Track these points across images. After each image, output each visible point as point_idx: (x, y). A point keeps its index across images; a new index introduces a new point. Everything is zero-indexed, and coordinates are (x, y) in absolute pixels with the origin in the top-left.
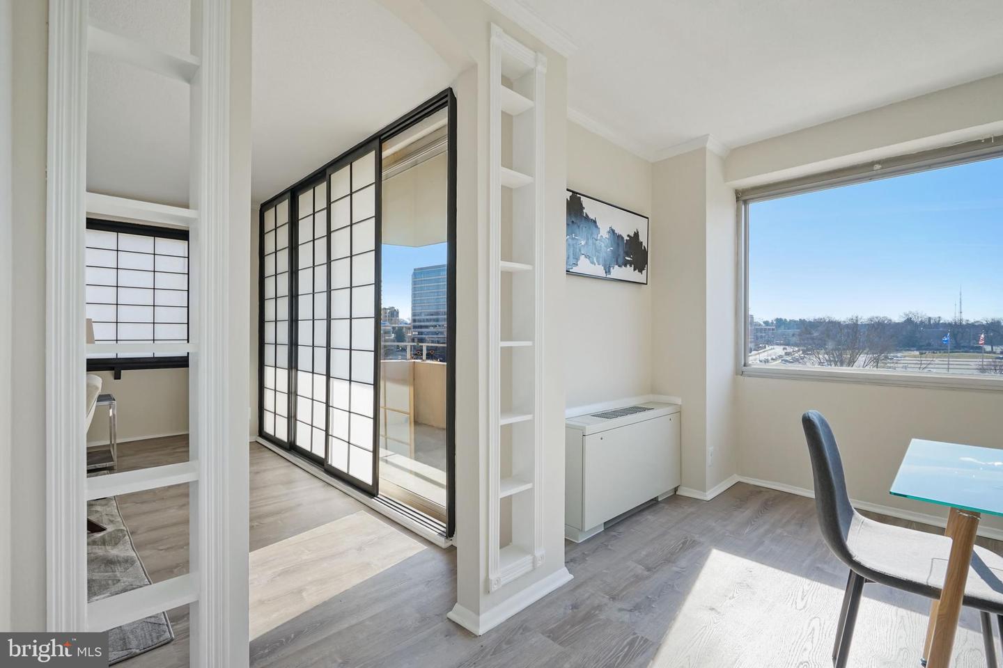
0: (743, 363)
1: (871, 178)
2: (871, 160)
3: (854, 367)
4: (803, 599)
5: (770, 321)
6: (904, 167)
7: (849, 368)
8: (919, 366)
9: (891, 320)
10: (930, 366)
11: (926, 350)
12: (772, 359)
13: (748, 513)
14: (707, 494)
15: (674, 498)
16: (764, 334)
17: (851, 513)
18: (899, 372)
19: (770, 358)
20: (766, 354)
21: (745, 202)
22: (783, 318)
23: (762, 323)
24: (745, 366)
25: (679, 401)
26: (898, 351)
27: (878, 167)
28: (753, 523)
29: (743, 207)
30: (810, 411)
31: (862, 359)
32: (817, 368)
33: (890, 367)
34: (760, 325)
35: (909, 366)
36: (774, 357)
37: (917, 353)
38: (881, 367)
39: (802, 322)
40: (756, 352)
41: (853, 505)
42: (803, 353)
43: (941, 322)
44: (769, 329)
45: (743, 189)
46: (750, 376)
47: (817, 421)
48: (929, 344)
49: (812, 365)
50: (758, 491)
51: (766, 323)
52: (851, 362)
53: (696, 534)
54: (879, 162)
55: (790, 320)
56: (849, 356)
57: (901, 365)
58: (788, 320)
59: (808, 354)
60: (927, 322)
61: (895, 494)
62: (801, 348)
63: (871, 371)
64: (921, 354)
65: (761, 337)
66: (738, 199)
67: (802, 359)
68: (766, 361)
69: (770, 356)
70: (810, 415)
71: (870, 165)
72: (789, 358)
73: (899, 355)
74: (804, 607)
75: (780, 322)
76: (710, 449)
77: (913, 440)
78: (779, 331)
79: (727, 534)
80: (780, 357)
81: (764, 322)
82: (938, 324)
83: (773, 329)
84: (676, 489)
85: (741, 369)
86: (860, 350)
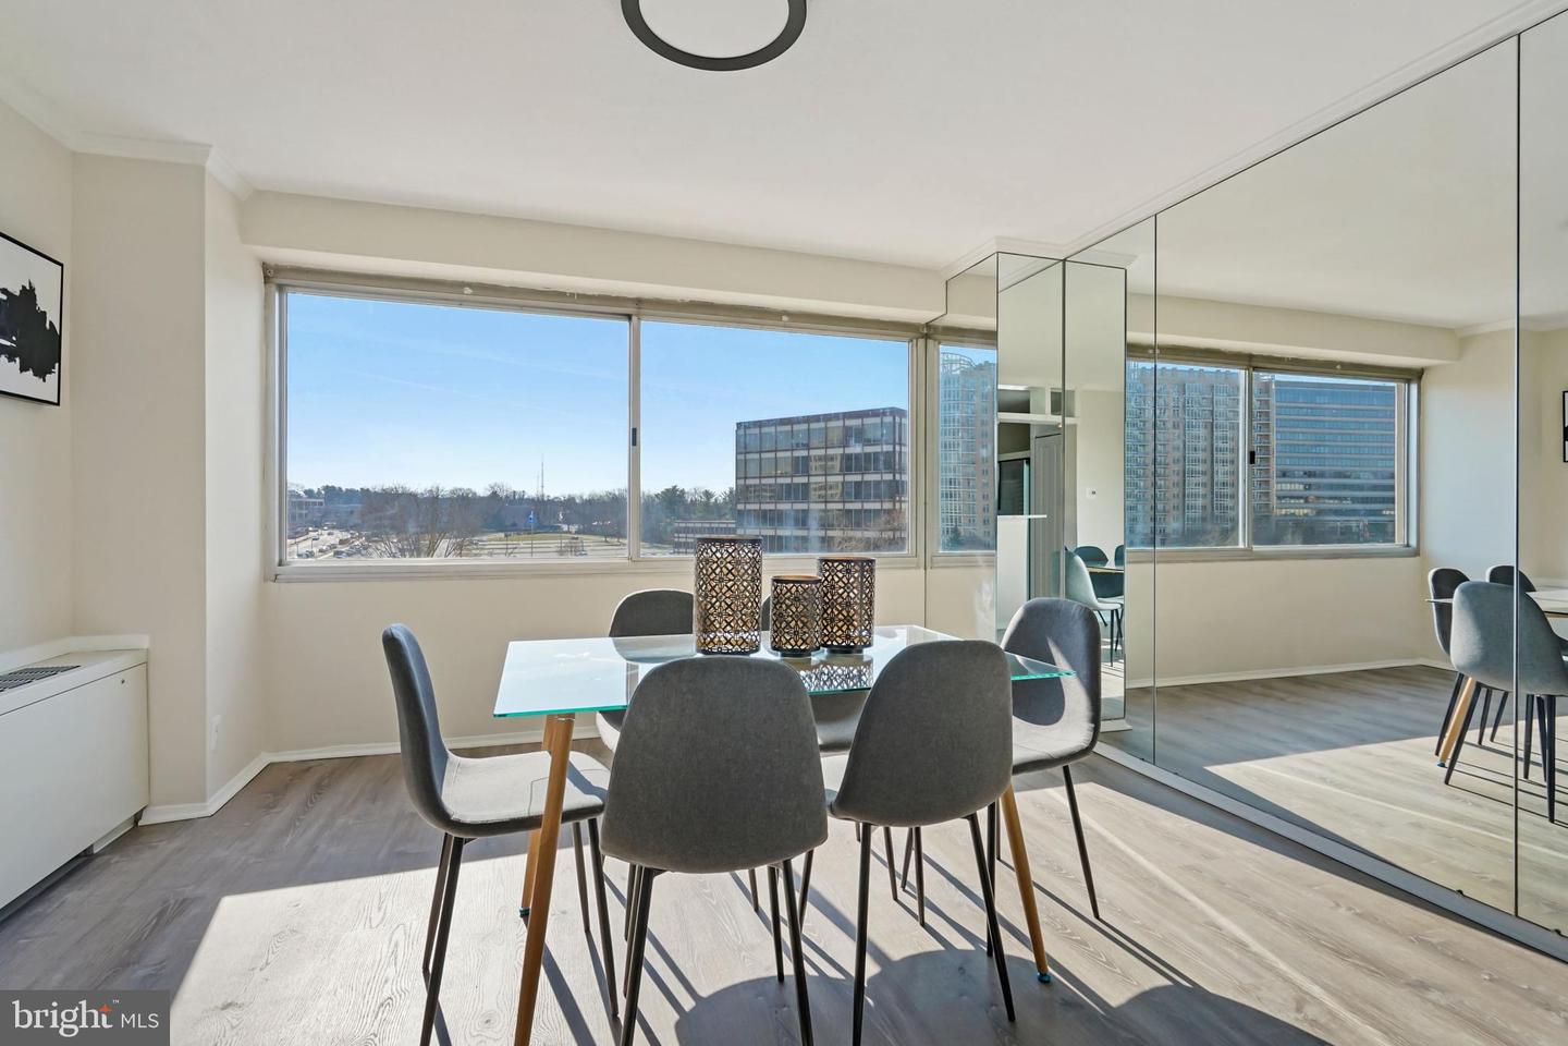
0: (277, 560)
1: (461, 303)
2: (461, 280)
3: (435, 558)
4: (379, 909)
5: (316, 491)
6: (498, 300)
7: (429, 559)
8: (504, 551)
9: (475, 494)
10: (516, 551)
11: (511, 531)
12: (321, 551)
13: (287, 811)
14: (208, 803)
15: (135, 832)
16: (304, 512)
17: (446, 757)
18: (485, 561)
19: (315, 550)
20: (309, 542)
21: (281, 288)
22: (336, 486)
23: (302, 493)
24: (280, 565)
25: (144, 642)
26: (484, 533)
27: (468, 290)
28: (297, 824)
29: (277, 295)
30: (394, 625)
31: (444, 545)
32: (387, 561)
33: (476, 555)
34: (299, 496)
35: (495, 551)
36: (324, 548)
37: (502, 535)
38: (466, 555)
39: (365, 492)
40: (293, 541)
41: (447, 746)
42: (367, 540)
43: (526, 497)
44: (314, 503)
45: (276, 265)
46: (289, 581)
47: (402, 638)
48: (514, 525)
49: (379, 559)
50: (305, 767)
51: (309, 493)
52: (431, 551)
53: (187, 886)
54: (470, 285)
55: (347, 490)
56: (428, 542)
57: (486, 551)
58: (344, 489)
59: (373, 541)
60: (512, 498)
61: (500, 716)
62: (364, 533)
63: (454, 561)
64: (506, 536)
65: (301, 515)
66: (267, 279)
67: (365, 549)
68: (310, 555)
69: (316, 549)
70: (394, 631)
71: (458, 285)
72: (344, 549)
73: (485, 538)
74: (383, 919)
75: (331, 492)
76: (214, 719)
77: (511, 643)
78: (329, 507)
79: (251, 861)
80: (332, 547)
81: (306, 492)
82: (523, 499)
83: (321, 504)
84: (138, 817)
85: (273, 572)
86: (443, 533)
